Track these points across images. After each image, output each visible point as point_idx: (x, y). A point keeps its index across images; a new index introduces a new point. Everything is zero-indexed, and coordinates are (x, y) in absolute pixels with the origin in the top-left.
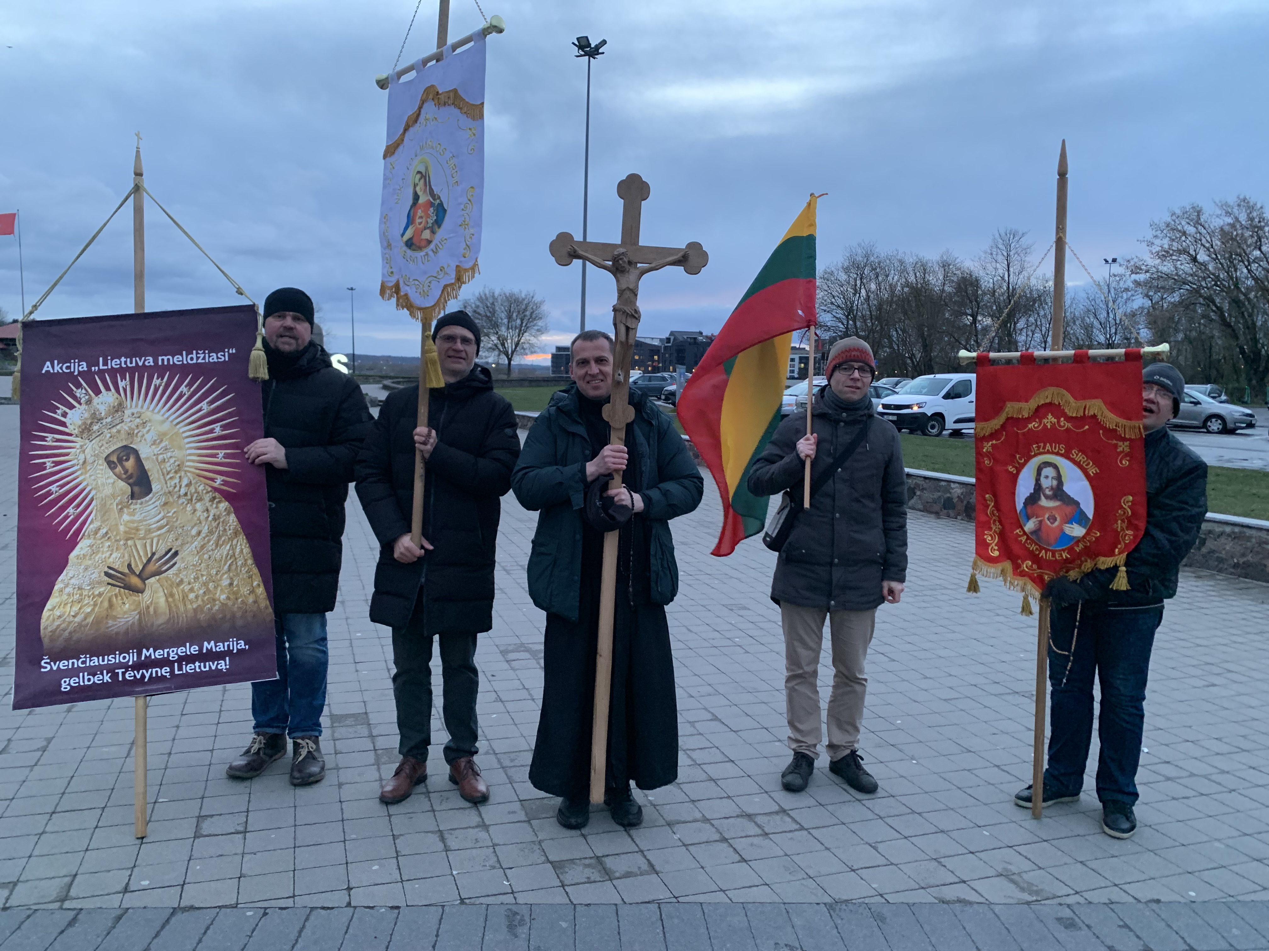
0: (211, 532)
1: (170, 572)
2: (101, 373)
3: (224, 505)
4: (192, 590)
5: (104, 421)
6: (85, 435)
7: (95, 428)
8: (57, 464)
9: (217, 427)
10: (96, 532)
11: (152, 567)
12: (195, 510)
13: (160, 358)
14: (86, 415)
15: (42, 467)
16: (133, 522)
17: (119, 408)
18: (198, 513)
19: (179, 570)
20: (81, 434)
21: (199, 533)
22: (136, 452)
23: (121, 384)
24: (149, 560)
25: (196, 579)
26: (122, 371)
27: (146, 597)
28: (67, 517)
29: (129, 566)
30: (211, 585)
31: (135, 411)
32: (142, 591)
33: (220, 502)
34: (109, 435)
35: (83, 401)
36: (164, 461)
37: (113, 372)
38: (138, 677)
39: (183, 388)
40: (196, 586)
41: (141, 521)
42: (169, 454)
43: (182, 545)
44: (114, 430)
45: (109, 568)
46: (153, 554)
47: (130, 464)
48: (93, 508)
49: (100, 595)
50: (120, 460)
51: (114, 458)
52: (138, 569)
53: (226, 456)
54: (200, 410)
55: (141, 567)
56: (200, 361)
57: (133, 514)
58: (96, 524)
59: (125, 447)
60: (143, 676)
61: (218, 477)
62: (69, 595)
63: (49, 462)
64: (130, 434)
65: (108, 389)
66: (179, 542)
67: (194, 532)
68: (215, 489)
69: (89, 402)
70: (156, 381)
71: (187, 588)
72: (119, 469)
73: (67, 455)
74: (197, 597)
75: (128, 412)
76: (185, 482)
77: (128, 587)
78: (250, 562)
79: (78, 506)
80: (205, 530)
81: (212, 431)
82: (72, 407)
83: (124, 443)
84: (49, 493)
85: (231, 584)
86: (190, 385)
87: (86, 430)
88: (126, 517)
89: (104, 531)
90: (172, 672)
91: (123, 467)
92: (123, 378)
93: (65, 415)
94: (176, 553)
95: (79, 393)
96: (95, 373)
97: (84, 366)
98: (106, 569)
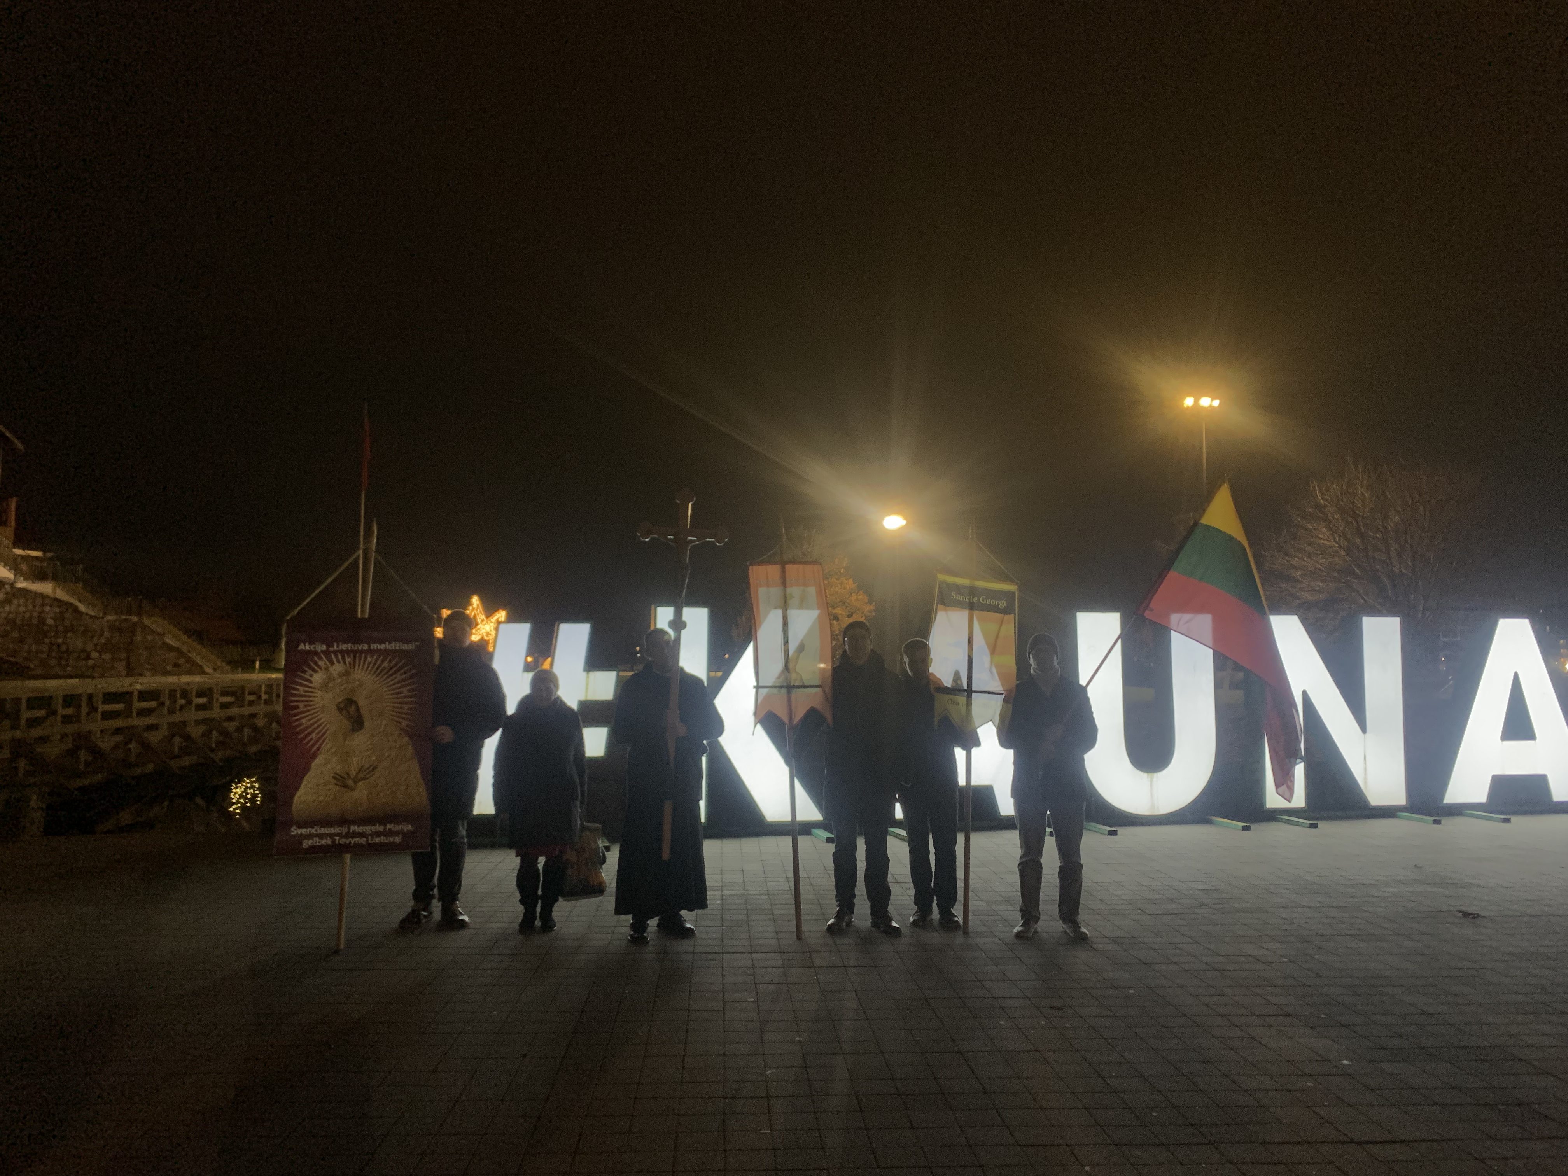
0: (397, 755)
1: (371, 779)
2: (335, 652)
4: (383, 791)
5: (336, 681)
6: (324, 689)
7: (331, 685)
8: (306, 706)
9: (405, 690)
10: (330, 750)
11: (361, 775)
12: (389, 741)
14: (325, 677)
15: (297, 707)
16: (351, 746)
17: (347, 673)
18: (390, 743)
19: (377, 778)
20: (321, 689)
21: (390, 756)
22: (356, 702)
23: (348, 660)
24: (359, 771)
25: (386, 784)
26: (348, 652)
27: (355, 794)
28: (312, 739)
29: (348, 774)
30: (394, 789)
31: (355, 676)
32: (352, 789)
33: (404, 737)
34: (339, 691)
35: (323, 668)
36: (372, 709)
37: (342, 652)
38: (348, 843)
39: (385, 665)
40: (386, 789)
41: (356, 746)
42: (375, 705)
43: (380, 762)
45: (335, 773)
46: (362, 766)
47: (352, 709)
48: (327, 737)
49: (329, 790)
50: (346, 707)
51: (342, 706)
52: (353, 773)
53: (409, 709)
55: (354, 774)
56: (394, 648)
57: (351, 740)
58: (329, 746)
59: (349, 699)
60: (350, 843)
61: (404, 721)
62: (310, 789)
63: (301, 705)
64: (352, 691)
65: (339, 662)
66: (378, 761)
67: (387, 755)
68: (402, 729)
69: (327, 669)
70: (369, 659)
71: (380, 790)
72: (344, 712)
73: (312, 701)
75: (350, 677)
76: (384, 722)
77: (345, 786)
78: (419, 775)
79: (318, 733)
80: (394, 754)
82: (316, 671)
83: (349, 696)
84: (301, 724)
85: (407, 789)
86: (389, 663)
87: (324, 687)
88: (347, 743)
89: (333, 750)
90: (368, 841)
91: (347, 711)
92: (349, 656)
93: (311, 676)
94: (376, 768)
95: (320, 663)
96: (332, 651)
97: (324, 647)
98: (334, 775)
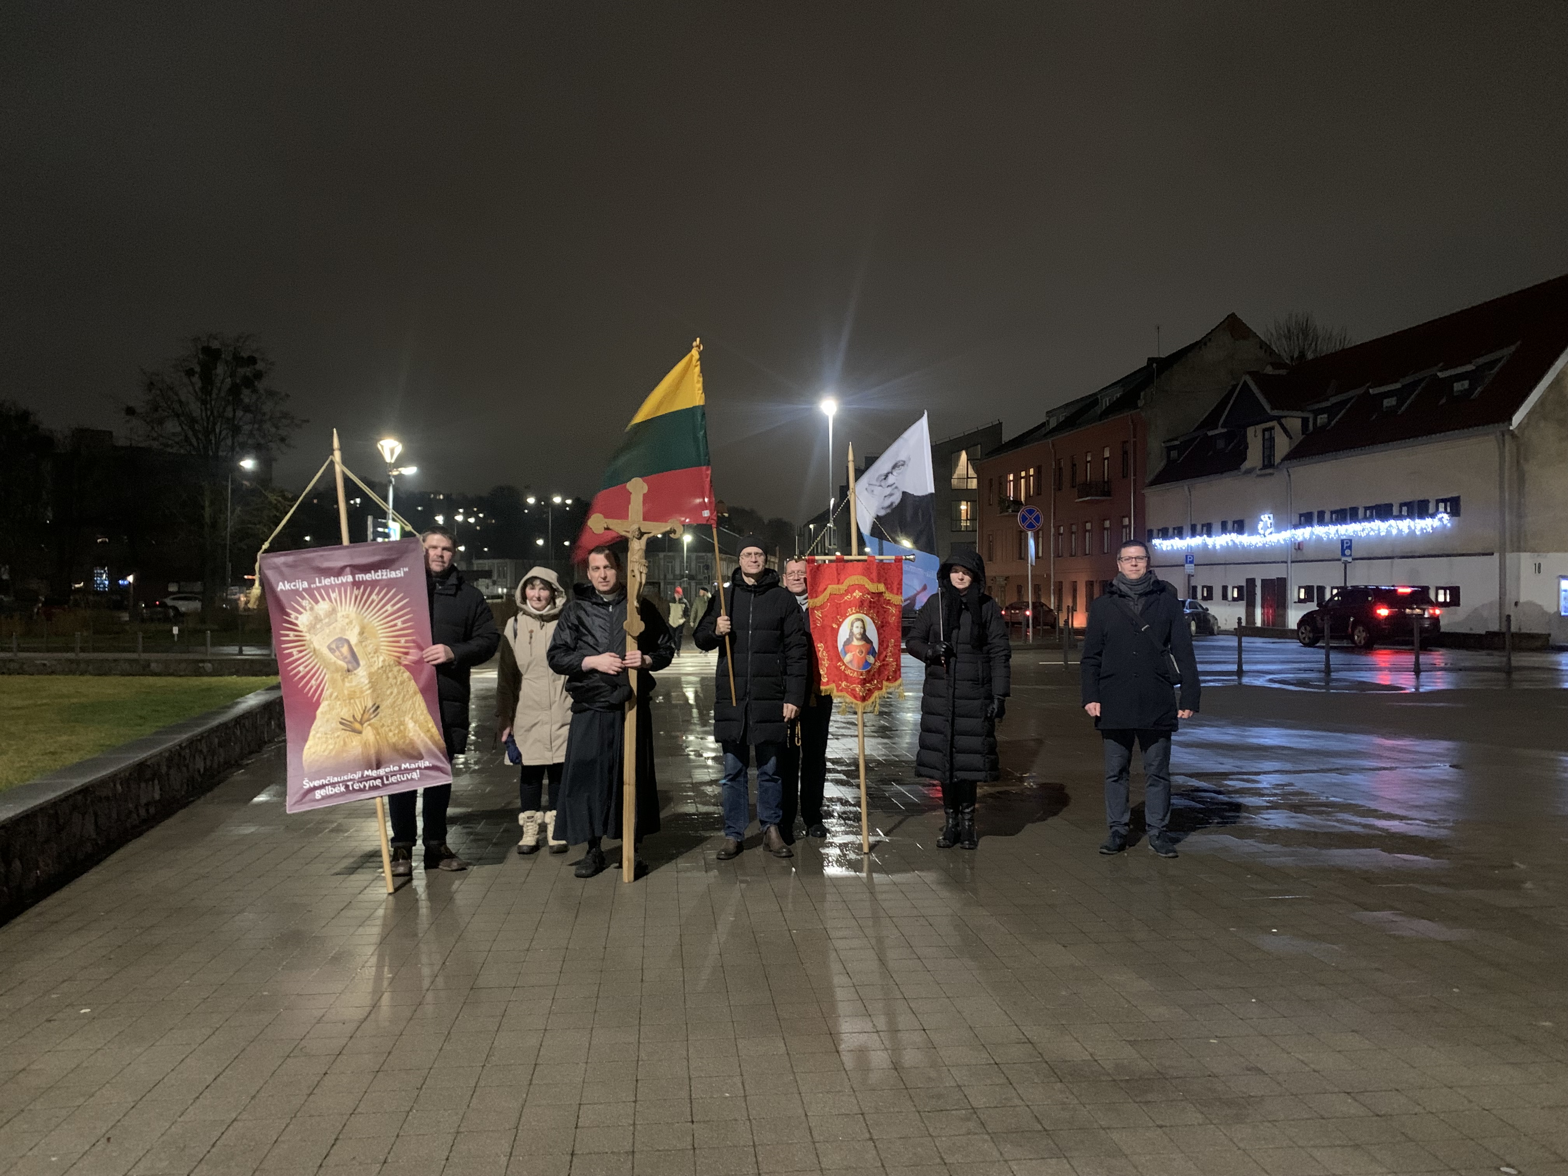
0: (399, 693)
1: (376, 718)
2: (318, 588)
3: (407, 674)
4: (390, 730)
5: (324, 622)
6: (312, 631)
10: (331, 695)
12: (388, 678)
13: (357, 576)
14: (311, 618)
16: (351, 687)
17: (334, 611)
18: (390, 680)
19: (381, 718)
20: (309, 631)
21: (392, 693)
22: (347, 641)
23: (333, 596)
24: (364, 711)
25: (392, 723)
27: (364, 736)
29: (353, 717)
30: (402, 728)
31: (344, 613)
32: (360, 732)
33: (403, 672)
34: (328, 631)
35: (308, 608)
36: (366, 646)
38: (362, 786)
39: (374, 596)
40: (393, 728)
41: (356, 686)
42: (369, 641)
43: (382, 700)
44: (331, 627)
45: (341, 718)
46: (366, 707)
47: (345, 650)
48: (325, 683)
49: (338, 737)
50: (338, 648)
51: (334, 646)
52: (358, 718)
53: (406, 642)
54: (386, 611)
56: (384, 577)
57: (350, 682)
58: (330, 690)
59: (340, 639)
60: (365, 786)
62: (319, 738)
64: (343, 630)
65: (324, 599)
66: (379, 699)
67: (388, 692)
68: (401, 664)
69: (312, 609)
71: (387, 729)
72: (337, 653)
73: (303, 645)
74: (394, 735)
75: (339, 615)
76: (381, 659)
77: (353, 730)
78: (425, 712)
79: (317, 679)
80: (395, 691)
81: (395, 625)
82: (301, 613)
83: (340, 636)
86: (378, 594)
87: (312, 628)
88: (347, 684)
89: (335, 694)
91: (340, 652)
94: (378, 707)
95: (304, 603)
96: (314, 589)
97: (306, 585)
98: (340, 720)
